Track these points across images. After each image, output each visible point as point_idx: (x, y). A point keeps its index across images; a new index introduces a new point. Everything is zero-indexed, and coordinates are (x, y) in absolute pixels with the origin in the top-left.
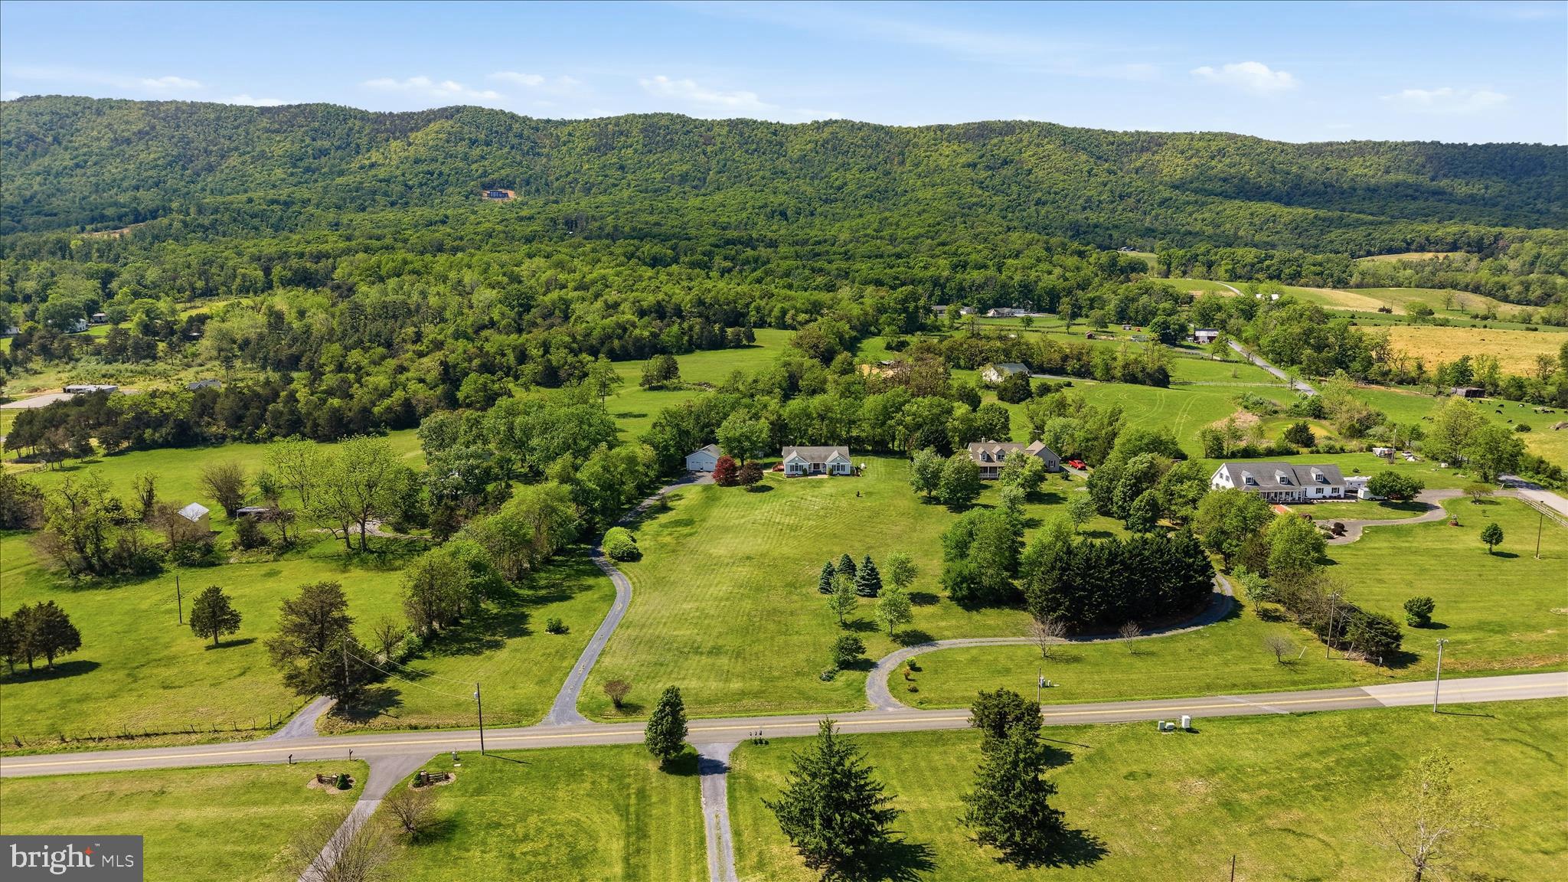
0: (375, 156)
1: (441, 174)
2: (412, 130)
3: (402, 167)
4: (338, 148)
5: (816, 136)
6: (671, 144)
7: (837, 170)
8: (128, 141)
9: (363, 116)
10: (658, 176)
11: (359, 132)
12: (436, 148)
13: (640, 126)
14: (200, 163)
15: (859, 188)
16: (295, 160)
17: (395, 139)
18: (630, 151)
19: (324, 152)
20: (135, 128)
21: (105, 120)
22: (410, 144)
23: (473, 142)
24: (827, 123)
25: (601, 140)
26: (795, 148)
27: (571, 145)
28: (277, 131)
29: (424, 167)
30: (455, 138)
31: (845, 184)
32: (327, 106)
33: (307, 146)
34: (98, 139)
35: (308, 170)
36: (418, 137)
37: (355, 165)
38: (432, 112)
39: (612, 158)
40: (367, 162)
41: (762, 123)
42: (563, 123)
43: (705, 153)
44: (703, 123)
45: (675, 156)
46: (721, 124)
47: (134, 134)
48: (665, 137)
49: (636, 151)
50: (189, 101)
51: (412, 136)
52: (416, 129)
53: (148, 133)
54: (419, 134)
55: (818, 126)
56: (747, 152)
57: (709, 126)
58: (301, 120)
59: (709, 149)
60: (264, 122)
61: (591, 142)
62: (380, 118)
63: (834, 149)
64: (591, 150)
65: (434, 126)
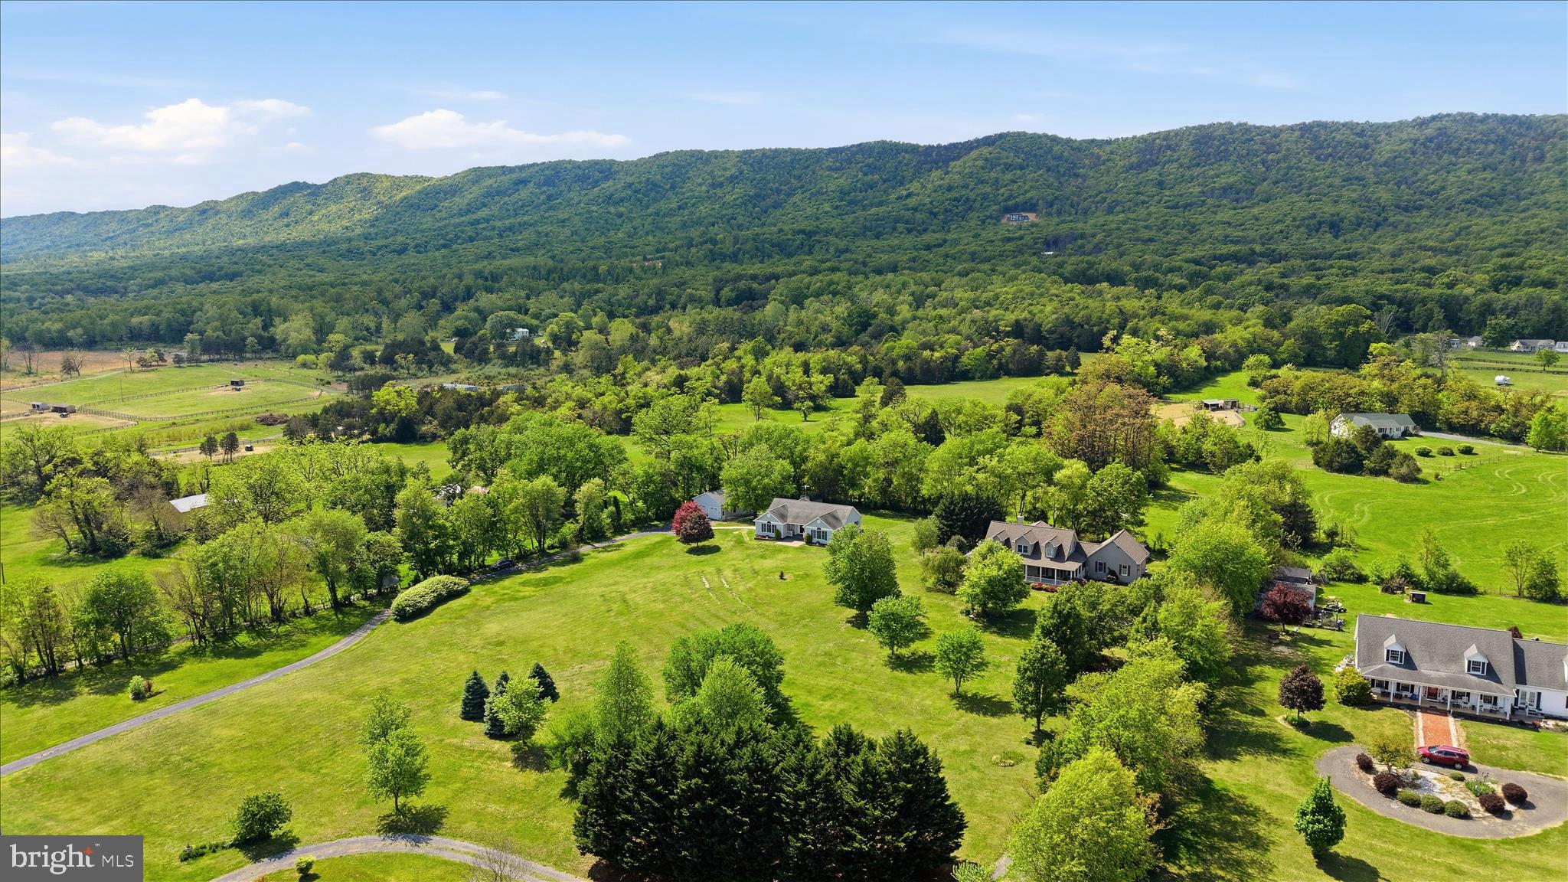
0: (915, 186)
1: (967, 199)
2: (954, 159)
3: (934, 195)
4: (885, 181)
5: (1415, 133)
6: (1223, 156)
7: (1436, 172)
8: (721, 185)
9: (913, 149)
10: (1198, 189)
11: (906, 165)
12: (971, 175)
13: (1191, 139)
14: (769, 201)
15: (1461, 193)
16: (843, 193)
17: (937, 169)
18: (1175, 165)
19: (871, 186)
20: (728, 174)
21: (708, 169)
22: (947, 173)
23: (1008, 167)
24: (1434, 118)
25: (1145, 155)
26: (1385, 150)
27: (1110, 164)
28: (837, 169)
29: (954, 194)
30: (991, 164)
31: (1443, 188)
32: (884, 142)
33: (857, 181)
34: (700, 185)
35: (851, 203)
36: (956, 165)
37: (893, 196)
38: (977, 141)
39: (1152, 174)
40: (905, 193)
41: (1344, 125)
42: (1109, 142)
43: (1264, 162)
44: (1268, 130)
45: (1226, 167)
46: (1292, 129)
47: (727, 179)
48: (1219, 147)
49: (1181, 166)
50: (773, 147)
51: (952, 164)
52: (958, 158)
53: (737, 177)
54: (958, 163)
55: (1422, 123)
56: (1318, 158)
57: (1275, 132)
58: (859, 157)
59: (1270, 157)
60: (829, 162)
61: (1134, 159)
62: (929, 149)
63: (1439, 146)
64: (1132, 167)
65: (974, 154)
